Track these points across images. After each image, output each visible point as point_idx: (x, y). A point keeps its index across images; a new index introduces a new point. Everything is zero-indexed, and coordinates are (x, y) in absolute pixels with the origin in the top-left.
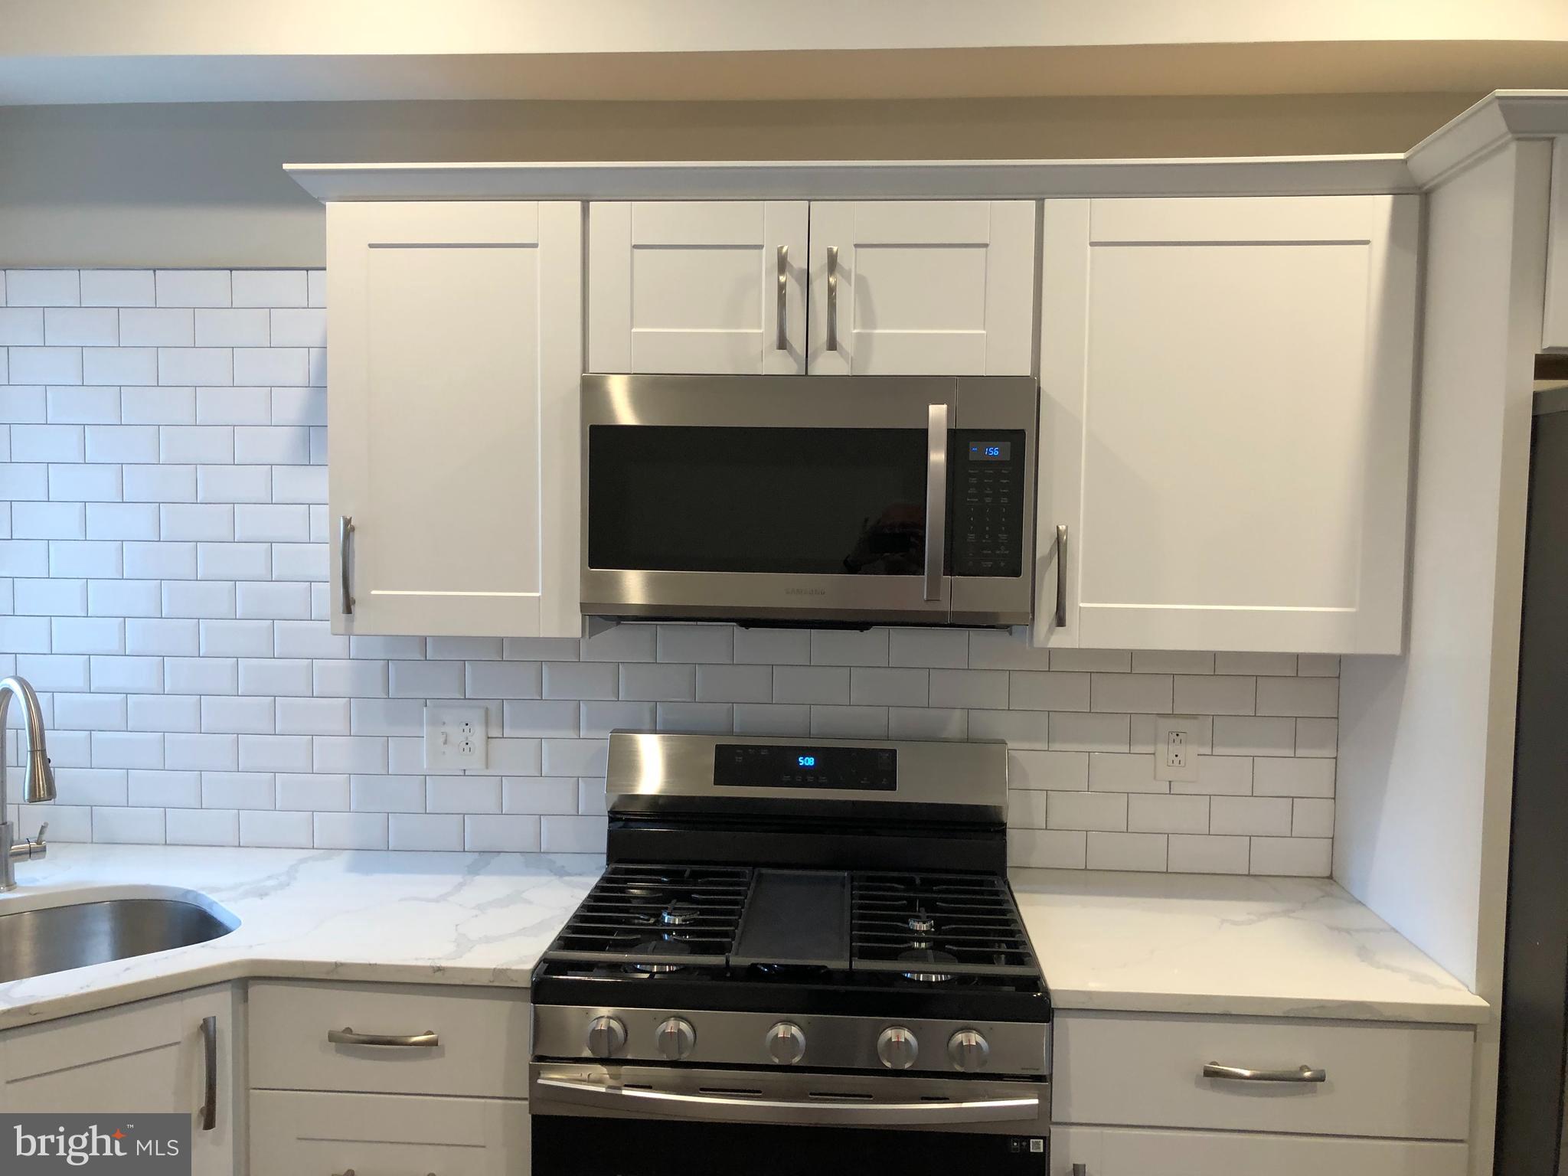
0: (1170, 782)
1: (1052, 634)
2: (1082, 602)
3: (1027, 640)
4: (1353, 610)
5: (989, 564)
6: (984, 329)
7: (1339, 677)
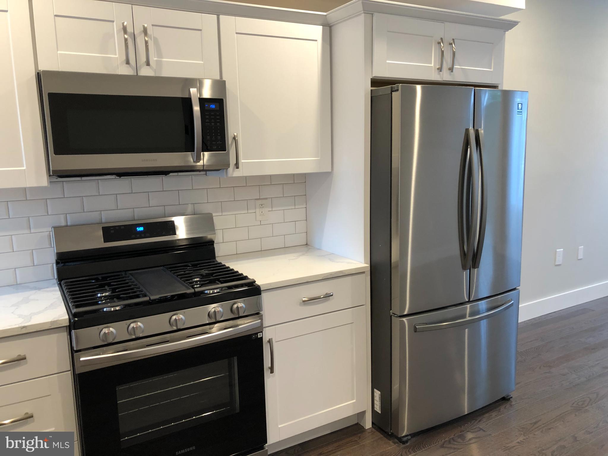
0: (260, 221)
1: (234, 172)
2: (243, 160)
3: (225, 174)
4: (319, 158)
5: (215, 147)
6: (202, 61)
7: (305, 182)
